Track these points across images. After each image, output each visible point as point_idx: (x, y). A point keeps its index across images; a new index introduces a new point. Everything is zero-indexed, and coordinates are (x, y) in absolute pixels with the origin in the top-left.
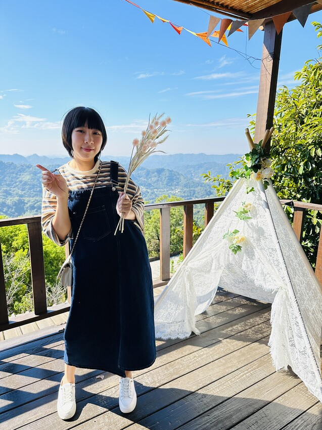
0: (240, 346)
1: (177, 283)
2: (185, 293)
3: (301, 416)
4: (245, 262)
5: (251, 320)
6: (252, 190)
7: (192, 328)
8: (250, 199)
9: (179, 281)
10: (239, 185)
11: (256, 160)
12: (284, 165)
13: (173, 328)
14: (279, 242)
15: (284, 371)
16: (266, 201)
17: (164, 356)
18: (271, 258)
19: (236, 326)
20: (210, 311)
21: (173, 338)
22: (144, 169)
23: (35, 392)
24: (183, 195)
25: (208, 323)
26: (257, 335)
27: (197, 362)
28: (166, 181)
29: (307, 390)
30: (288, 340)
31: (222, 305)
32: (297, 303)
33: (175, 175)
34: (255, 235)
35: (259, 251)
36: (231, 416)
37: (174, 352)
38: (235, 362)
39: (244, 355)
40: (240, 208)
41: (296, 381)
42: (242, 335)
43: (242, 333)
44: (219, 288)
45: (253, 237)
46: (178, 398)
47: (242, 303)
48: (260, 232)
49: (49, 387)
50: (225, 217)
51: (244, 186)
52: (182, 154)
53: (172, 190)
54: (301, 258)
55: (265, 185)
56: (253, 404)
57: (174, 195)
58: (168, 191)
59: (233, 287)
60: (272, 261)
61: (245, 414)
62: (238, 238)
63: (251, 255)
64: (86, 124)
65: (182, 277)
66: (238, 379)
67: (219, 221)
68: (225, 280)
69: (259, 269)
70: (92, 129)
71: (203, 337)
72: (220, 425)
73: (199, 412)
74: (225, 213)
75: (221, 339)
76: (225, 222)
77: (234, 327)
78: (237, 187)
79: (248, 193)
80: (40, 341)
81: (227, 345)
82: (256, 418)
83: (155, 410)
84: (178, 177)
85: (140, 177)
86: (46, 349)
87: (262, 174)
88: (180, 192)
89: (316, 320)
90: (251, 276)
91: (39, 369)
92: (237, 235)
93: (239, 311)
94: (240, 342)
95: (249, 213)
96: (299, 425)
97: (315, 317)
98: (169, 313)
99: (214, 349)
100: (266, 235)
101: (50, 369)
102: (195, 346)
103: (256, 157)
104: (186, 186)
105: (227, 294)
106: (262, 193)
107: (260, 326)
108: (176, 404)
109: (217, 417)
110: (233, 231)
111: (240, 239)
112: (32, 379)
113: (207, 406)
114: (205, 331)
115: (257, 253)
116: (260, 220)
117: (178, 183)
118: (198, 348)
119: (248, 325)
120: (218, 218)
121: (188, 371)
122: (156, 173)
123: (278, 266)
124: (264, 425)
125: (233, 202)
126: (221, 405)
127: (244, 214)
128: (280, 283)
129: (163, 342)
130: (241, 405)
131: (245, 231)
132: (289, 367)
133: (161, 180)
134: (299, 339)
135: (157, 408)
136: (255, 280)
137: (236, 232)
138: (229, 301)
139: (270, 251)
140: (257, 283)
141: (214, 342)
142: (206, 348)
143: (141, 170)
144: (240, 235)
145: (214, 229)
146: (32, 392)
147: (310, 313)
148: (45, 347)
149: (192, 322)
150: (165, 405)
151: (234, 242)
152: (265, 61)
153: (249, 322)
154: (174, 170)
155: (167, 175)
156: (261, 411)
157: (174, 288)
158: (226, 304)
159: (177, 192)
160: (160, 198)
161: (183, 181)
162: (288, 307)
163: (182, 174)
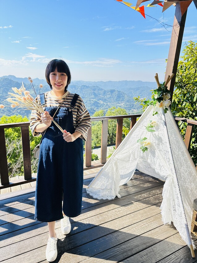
0: (144, 207)
1: (109, 167)
2: (113, 173)
3: (175, 253)
4: (150, 158)
5: (154, 191)
6: (157, 113)
7: (116, 194)
8: (155, 119)
9: (110, 165)
10: (149, 109)
11: (160, 94)
12: (186, 94)
13: (104, 193)
14: (170, 147)
15: (169, 225)
16: (165, 121)
17: (97, 209)
18: (165, 156)
19: (144, 194)
20: (130, 183)
21: (104, 199)
22: (103, 90)
23: (21, 225)
24: (126, 107)
25: (127, 191)
26: (156, 201)
27: (116, 214)
28: (116, 97)
29: (181, 237)
30: (172, 207)
31: (138, 181)
32: (179, 185)
33: (122, 94)
34: (157, 142)
35: (158, 152)
36: (132, 249)
37: (104, 208)
38: (139, 217)
39: (146, 212)
40: (149, 124)
41: (175, 232)
42: (146, 200)
43: (146, 199)
44: (137, 170)
45: (155, 143)
46: (102, 236)
47: (150, 180)
48: (160, 139)
49: (29, 223)
50: (139, 129)
51: (152, 110)
52: (127, 81)
53: (119, 103)
54: (187, 156)
55: (165, 111)
56: (146, 243)
57: (120, 107)
58: (116, 104)
59: (145, 170)
60: (165, 158)
61: (141, 248)
62: (146, 143)
63: (153, 153)
64: (56, 70)
65: (111, 163)
66: (140, 227)
67: (135, 131)
68: (140, 165)
69: (158, 162)
70: (60, 72)
71: (122, 199)
72: (125, 254)
73: (113, 245)
74: (139, 126)
75: (133, 202)
76: (139, 132)
77: (142, 195)
78: (148, 111)
79: (153, 115)
80: (27, 195)
81: (137, 205)
82: (147, 252)
83: (88, 241)
84: (123, 95)
85: (100, 95)
86: (30, 200)
87: (163, 104)
88: (124, 105)
89: (193, 195)
90: (153, 167)
91: (24, 212)
92: (145, 141)
93: (147, 185)
94: (144, 204)
95: (154, 127)
96: (172, 259)
97: (192, 193)
98: (103, 184)
99: (128, 208)
100: (163, 142)
101: (31, 212)
102: (117, 205)
103: (161, 92)
104: (128, 101)
105: (142, 174)
106: (163, 116)
107: (159, 195)
108: (100, 239)
109: (124, 249)
110: (143, 138)
111: (147, 143)
112: (20, 217)
113: (119, 242)
114: (124, 196)
115: (157, 153)
116: (160, 132)
117: (123, 99)
118: (118, 206)
119: (151, 194)
120: (135, 129)
121: (111, 219)
122: (110, 92)
123: (169, 162)
124: (151, 256)
125: (145, 120)
126: (127, 242)
127: (151, 128)
128: (169, 172)
129: (98, 201)
130: (139, 243)
131: (150, 139)
132: (172, 223)
133: (113, 97)
134: (178, 207)
135: (89, 240)
136: (156, 169)
137: (145, 139)
138: (142, 178)
139: (165, 152)
140: (156, 171)
141: (129, 203)
142: (123, 207)
143: (100, 90)
144: (147, 141)
145: (133, 135)
146: (19, 225)
147: (189, 191)
148: (29, 199)
149: (117, 190)
150: (94, 239)
151: (143, 145)
152: (175, 27)
153: (152, 193)
154: (121, 91)
155: (117, 94)
156: (150, 248)
157: (106, 170)
158: (140, 180)
159: (122, 105)
160: (111, 108)
161: (126, 98)
162: (173, 187)
163: (126, 94)
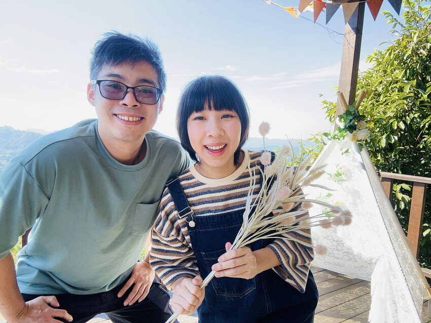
6: (347, 151)
11: (350, 121)
14: (378, 206)
16: (362, 162)
32: (403, 272)
48: (355, 194)
55: (360, 147)
62: (333, 201)
79: (342, 154)
87: (358, 135)
90: (348, 243)
92: (331, 199)
93: (326, 286)
94: (331, 318)
95: (343, 175)
103: (351, 118)
106: (358, 155)
116: (355, 182)
127: (338, 176)
139: (369, 215)
152: (347, 36)
